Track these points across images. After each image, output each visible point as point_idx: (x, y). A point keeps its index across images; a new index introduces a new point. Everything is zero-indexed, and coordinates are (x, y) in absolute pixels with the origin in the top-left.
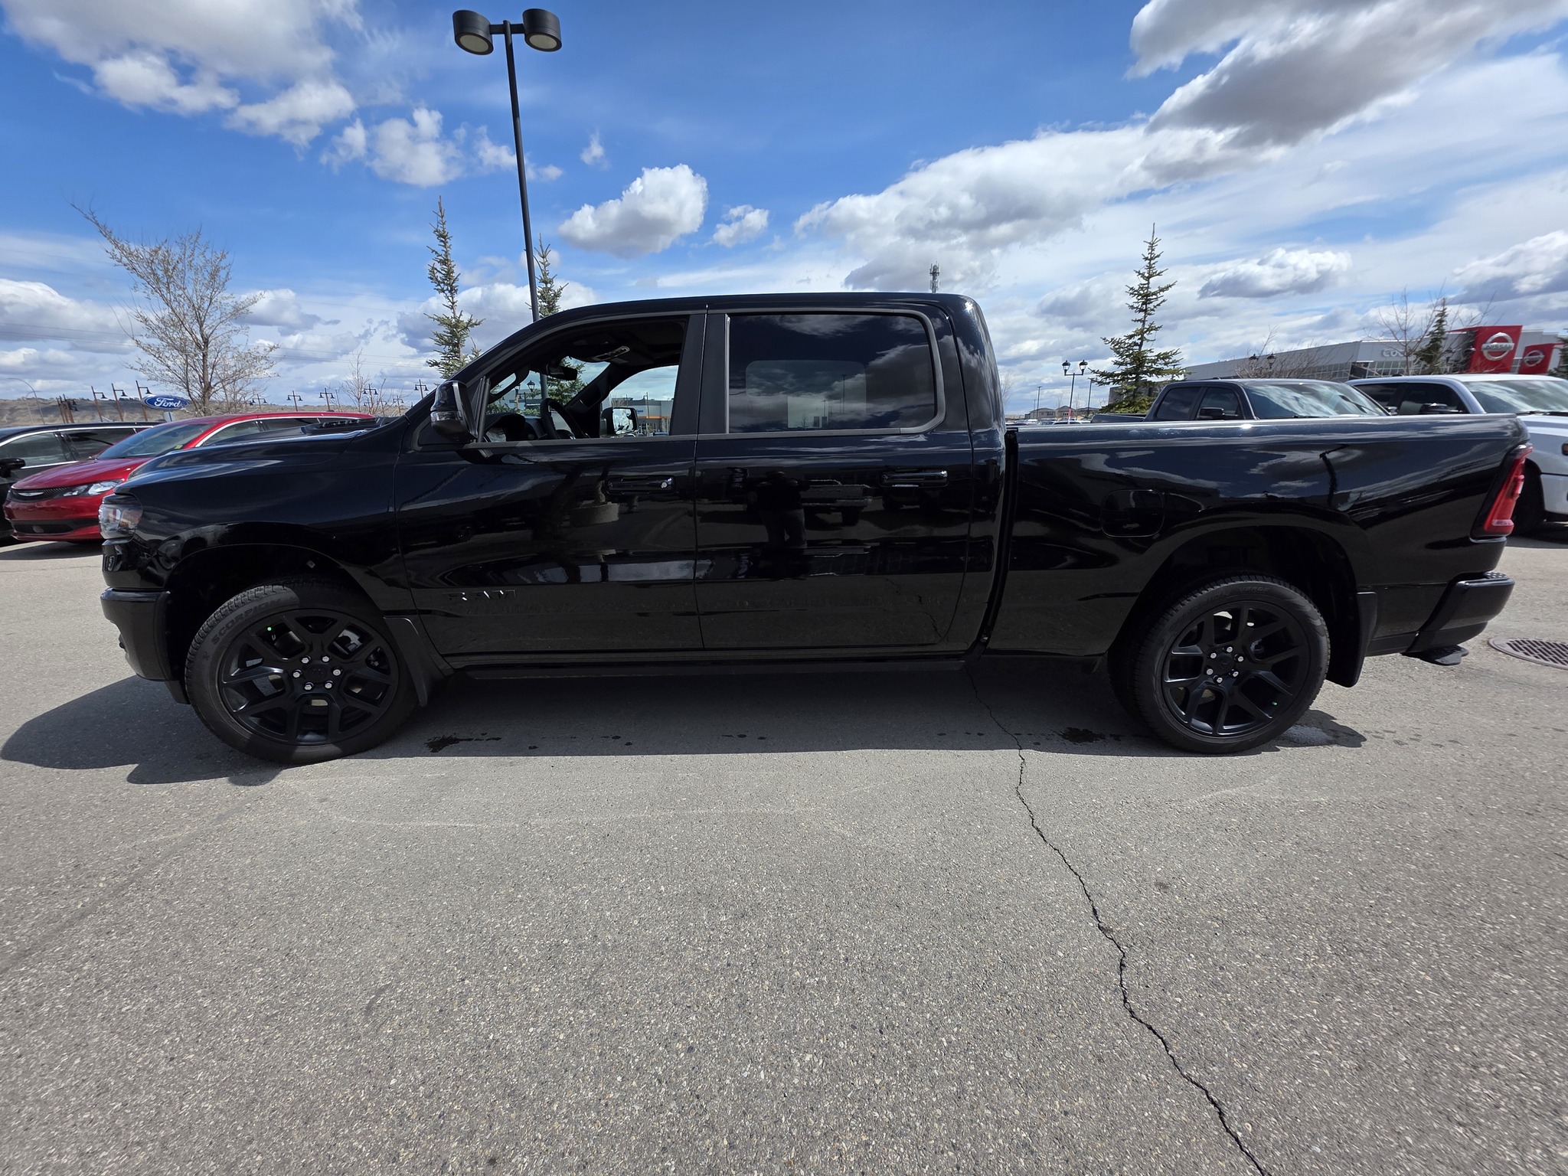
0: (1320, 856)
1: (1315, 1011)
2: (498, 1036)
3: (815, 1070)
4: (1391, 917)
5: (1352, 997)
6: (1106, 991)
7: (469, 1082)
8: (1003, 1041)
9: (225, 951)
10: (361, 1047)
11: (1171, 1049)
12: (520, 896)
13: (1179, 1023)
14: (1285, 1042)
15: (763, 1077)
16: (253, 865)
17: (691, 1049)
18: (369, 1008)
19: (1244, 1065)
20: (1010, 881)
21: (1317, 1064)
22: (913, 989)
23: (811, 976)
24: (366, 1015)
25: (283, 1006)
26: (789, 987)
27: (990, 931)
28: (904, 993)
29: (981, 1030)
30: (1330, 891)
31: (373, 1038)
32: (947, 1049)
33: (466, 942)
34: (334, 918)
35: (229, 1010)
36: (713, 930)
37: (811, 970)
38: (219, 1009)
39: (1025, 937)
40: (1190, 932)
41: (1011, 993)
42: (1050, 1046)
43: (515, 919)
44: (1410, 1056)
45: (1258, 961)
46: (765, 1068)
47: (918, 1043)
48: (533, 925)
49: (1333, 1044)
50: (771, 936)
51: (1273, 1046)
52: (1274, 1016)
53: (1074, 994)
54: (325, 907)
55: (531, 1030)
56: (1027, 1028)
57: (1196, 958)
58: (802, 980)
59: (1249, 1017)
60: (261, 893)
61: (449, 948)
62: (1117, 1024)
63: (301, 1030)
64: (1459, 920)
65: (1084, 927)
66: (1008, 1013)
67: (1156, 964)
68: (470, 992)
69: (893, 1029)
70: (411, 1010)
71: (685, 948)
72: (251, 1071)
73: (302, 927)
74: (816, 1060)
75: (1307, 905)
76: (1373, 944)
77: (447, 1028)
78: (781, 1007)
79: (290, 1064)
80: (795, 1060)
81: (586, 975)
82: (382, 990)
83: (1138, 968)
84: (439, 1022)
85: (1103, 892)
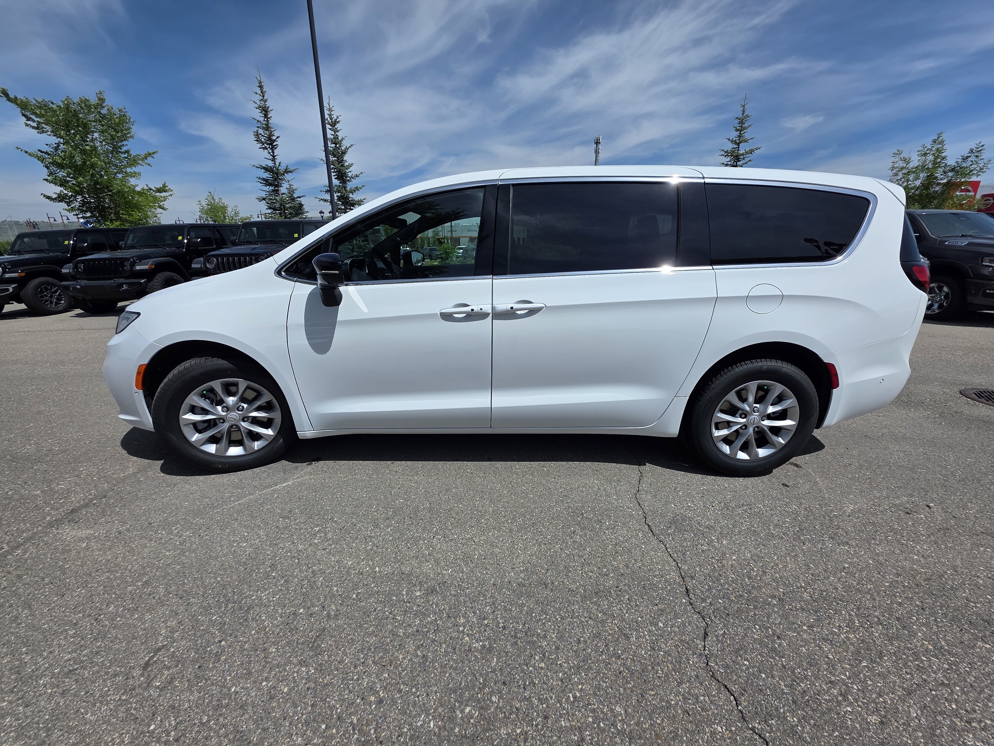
0: (850, 548)
1: (847, 673)
2: (238, 689)
3: (472, 721)
4: (901, 597)
5: (875, 662)
6: (693, 656)
7: (210, 729)
8: (616, 697)
9: (51, 616)
10: (135, 697)
11: (740, 704)
12: (274, 574)
13: (746, 682)
14: (826, 700)
15: (432, 726)
16: (87, 548)
17: (380, 702)
18: (147, 664)
19: (795, 719)
20: (627, 566)
21: (850, 719)
22: (551, 653)
23: (477, 641)
24: (143, 670)
25: (82, 662)
26: (460, 650)
27: (610, 605)
28: (544, 655)
29: (598, 687)
30: (857, 575)
31: (145, 689)
32: (573, 702)
33: (228, 611)
34: (136, 590)
35: (43, 665)
36: (409, 602)
37: (477, 635)
38: (36, 664)
39: (636, 611)
40: (755, 608)
41: (622, 657)
42: (650, 702)
43: (267, 592)
44: (919, 712)
45: (806, 631)
46: (434, 718)
47: (551, 698)
48: (279, 597)
49: (862, 702)
50: (450, 609)
51: (816, 702)
52: (817, 678)
53: (670, 658)
54: (132, 581)
55: (264, 684)
56: (634, 686)
57: (760, 629)
58: (470, 644)
59: (798, 678)
60: (88, 569)
61: (215, 615)
62: (701, 684)
63: (93, 682)
64: (951, 600)
65: (679, 603)
66: (620, 673)
67: (730, 633)
68: (224, 651)
69: (534, 686)
70: (177, 666)
71: (387, 618)
72: (47, 717)
73: (112, 597)
74: (474, 712)
75: (839, 586)
76: (889, 619)
77: (201, 682)
78: (452, 666)
79: (77, 711)
80: (458, 712)
81: (312, 638)
82: (159, 649)
83: (717, 636)
84: (197, 677)
85: (693, 575)
